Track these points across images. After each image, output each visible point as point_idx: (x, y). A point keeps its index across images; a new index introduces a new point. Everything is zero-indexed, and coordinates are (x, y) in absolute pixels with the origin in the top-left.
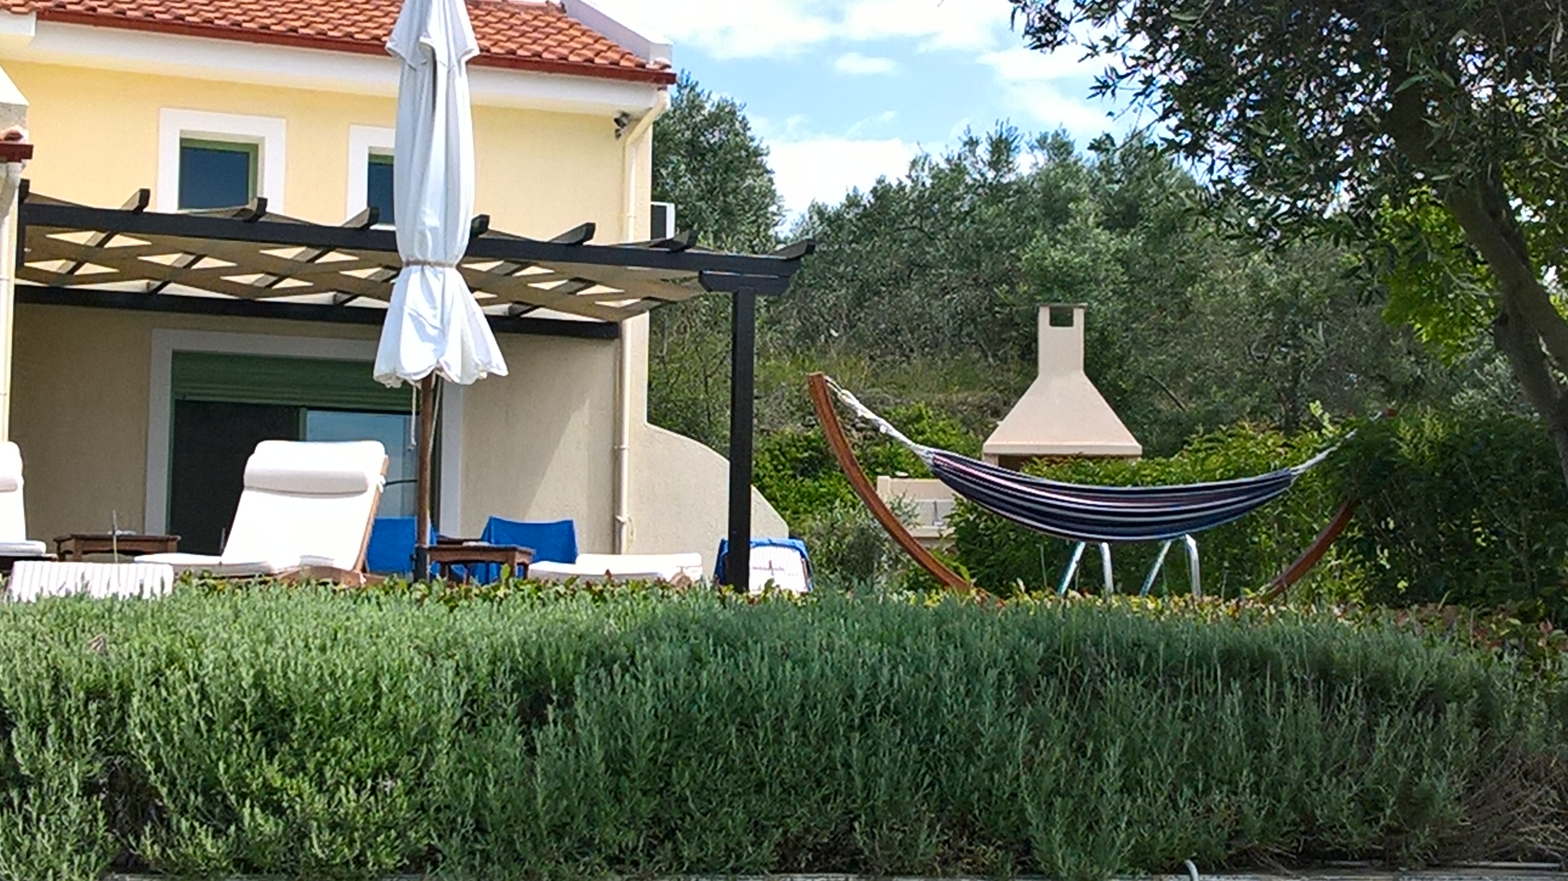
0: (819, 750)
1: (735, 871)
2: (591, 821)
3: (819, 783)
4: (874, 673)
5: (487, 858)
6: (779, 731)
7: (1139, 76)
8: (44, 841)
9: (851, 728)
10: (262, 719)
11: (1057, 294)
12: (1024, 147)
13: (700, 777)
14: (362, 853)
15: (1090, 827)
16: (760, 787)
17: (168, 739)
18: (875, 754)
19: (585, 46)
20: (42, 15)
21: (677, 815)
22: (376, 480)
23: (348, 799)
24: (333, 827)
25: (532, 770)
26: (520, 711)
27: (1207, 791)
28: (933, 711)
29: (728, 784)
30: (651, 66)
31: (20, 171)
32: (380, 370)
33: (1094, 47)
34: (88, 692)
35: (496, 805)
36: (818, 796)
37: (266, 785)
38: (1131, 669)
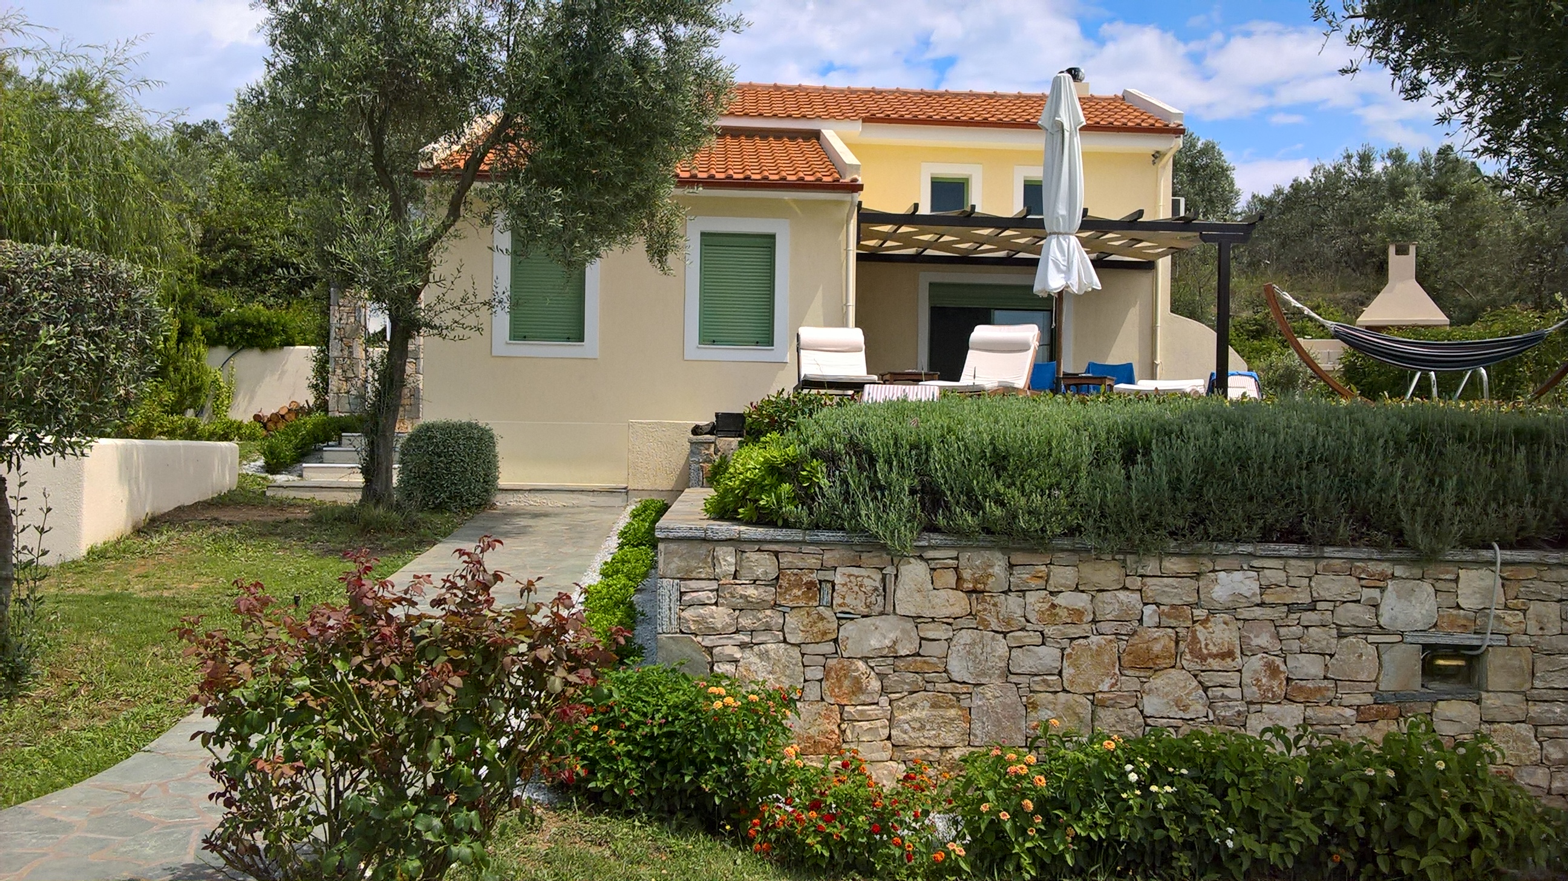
0: (1283, 480)
1: (1237, 541)
2: (1161, 514)
3: (1283, 496)
4: (1314, 440)
5: (1107, 530)
6: (1261, 470)
7: (1465, 113)
8: (893, 516)
9: (1301, 469)
10: (994, 460)
11: (1399, 237)
12: (1379, 158)
13: (1219, 493)
14: (1044, 526)
15: (1436, 523)
16: (1251, 499)
17: (949, 469)
18: (1315, 482)
19: (1136, 117)
20: (865, 120)
21: (1205, 511)
22: (1034, 344)
23: (1037, 499)
24: (1030, 513)
25: (1129, 488)
26: (1123, 457)
27: (1505, 504)
28: (1347, 460)
29: (1234, 496)
30: (1172, 125)
31: (859, 197)
32: (1037, 288)
33: (1441, 98)
34: (911, 445)
35: (1111, 504)
36: (1283, 503)
37: (997, 492)
38: (1461, 439)
